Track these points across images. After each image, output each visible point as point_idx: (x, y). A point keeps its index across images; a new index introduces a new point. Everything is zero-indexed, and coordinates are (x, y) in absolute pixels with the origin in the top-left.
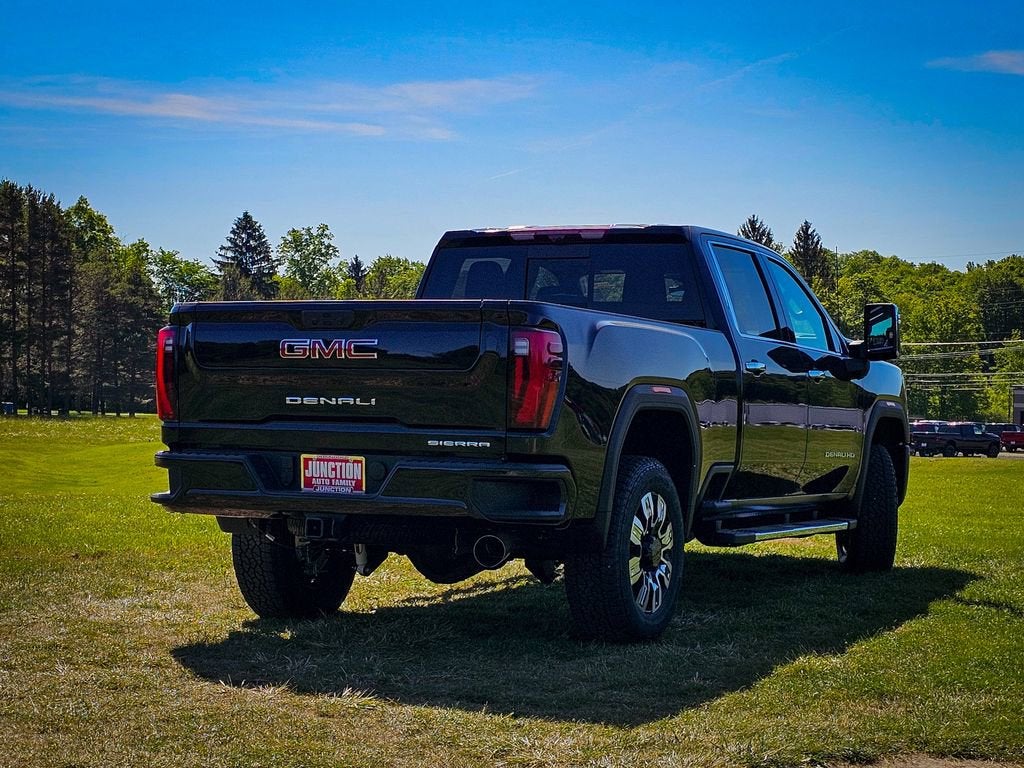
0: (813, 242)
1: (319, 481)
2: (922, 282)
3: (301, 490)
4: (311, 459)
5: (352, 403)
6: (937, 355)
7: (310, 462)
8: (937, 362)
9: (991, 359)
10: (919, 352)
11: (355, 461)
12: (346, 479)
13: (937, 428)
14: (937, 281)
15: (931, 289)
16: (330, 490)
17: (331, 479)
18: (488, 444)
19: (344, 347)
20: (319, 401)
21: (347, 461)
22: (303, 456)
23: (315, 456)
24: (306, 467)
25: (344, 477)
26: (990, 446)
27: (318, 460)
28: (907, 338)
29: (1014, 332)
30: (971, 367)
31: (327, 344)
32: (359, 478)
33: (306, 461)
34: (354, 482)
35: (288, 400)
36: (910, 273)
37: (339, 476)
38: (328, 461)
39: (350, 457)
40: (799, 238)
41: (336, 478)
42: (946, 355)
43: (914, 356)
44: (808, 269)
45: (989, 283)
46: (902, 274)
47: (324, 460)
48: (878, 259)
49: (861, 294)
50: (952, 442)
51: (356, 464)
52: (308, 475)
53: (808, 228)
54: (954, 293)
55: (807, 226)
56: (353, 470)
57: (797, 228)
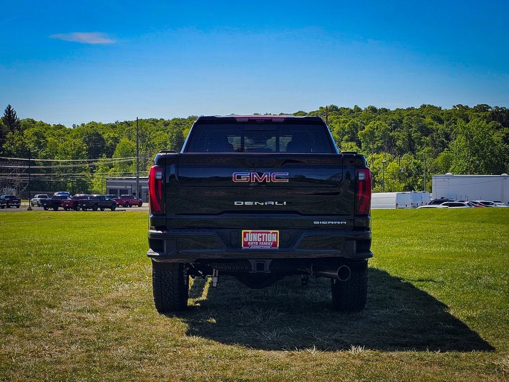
0: (13, 114)
1: (252, 243)
2: (55, 132)
3: (241, 248)
4: (248, 233)
5: (273, 204)
6: (71, 166)
7: (247, 234)
8: (71, 168)
9: (95, 167)
10: (63, 164)
11: (273, 233)
12: (268, 242)
13: (89, 198)
14: (62, 132)
15: (60, 136)
16: (259, 247)
17: (259, 242)
18: (345, 223)
19: (270, 177)
20: (254, 203)
21: (269, 233)
22: (243, 231)
23: (250, 231)
24: (245, 236)
25: (266, 241)
26: (112, 205)
27: (252, 233)
28: (58, 158)
29: (104, 155)
30: (85, 170)
31: (260, 175)
32: (275, 241)
33: (245, 233)
34: (272, 244)
35: (236, 203)
36: (49, 128)
37: (263, 241)
38: (258, 233)
39: (270, 231)
40: (6, 113)
41: (262, 241)
42: (74, 166)
43: (60, 166)
44: (10, 126)
45: (88, 133)
46: (46, 129)
47: (255, 233)
48: (34, 122)
49: (35, 138)
50: (96, 204)
51: (273, 234)
52: (246, 240)
53: (10, 108)
54: (69, 138)
55: (10, 107)
56: (272, 237)
57: (5, 108)
